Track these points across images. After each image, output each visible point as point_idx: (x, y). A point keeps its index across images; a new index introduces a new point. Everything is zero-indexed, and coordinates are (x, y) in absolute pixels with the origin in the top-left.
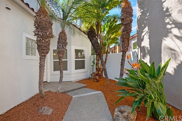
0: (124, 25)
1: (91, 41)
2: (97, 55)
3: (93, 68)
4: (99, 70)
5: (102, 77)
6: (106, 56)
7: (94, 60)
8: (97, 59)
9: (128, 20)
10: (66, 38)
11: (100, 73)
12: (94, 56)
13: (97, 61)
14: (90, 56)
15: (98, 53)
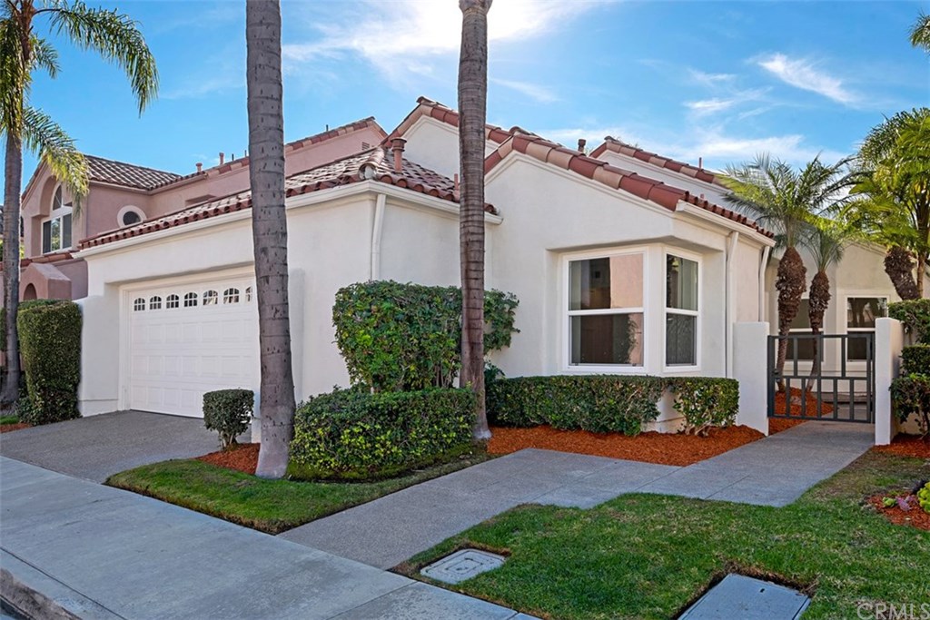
1: (893, 281)
10: (827, 287)
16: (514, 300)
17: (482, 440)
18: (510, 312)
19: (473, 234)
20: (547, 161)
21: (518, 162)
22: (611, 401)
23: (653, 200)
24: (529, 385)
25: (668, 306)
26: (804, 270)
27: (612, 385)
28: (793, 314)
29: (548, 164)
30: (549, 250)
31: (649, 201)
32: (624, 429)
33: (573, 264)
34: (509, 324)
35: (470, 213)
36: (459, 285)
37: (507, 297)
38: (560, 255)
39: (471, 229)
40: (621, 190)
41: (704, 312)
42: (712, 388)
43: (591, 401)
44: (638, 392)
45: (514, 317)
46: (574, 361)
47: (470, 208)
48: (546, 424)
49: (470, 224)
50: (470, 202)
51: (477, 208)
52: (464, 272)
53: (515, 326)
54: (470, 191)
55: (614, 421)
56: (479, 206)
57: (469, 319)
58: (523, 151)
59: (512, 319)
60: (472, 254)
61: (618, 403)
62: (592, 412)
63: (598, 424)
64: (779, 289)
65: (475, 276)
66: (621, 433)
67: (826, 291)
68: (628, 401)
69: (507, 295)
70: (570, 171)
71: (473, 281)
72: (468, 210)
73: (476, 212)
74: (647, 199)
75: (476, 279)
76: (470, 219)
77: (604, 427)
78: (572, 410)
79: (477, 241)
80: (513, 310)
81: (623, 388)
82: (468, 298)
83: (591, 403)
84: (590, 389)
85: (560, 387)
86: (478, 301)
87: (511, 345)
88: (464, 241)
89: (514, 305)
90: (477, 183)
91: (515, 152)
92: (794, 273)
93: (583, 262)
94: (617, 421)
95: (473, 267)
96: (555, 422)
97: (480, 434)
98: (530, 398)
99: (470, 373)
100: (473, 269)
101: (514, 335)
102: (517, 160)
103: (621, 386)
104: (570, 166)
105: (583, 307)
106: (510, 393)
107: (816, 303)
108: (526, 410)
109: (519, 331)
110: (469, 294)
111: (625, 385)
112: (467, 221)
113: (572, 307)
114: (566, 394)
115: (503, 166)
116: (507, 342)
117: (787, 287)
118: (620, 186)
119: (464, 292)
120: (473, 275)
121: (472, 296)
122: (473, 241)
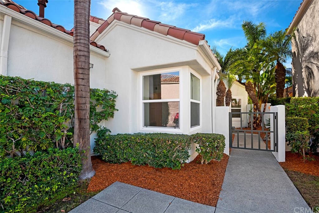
0: (278, 83)
1: (248, 93)
2: (254, 105)
3: (250, 118)
4: (257, 119)
5: (260, 126)
6: (265, 106)
7: (251, 110)
8: (254, 108)
9: (280, 80)
10: (231, 94)
11: (257, 122)
12: (251, 106)
13: (254, 110)
14: (246, 105)
15: (255, 104)
16: (115, 95)
17: (86, 180)
18: (113, 101)
19: (80, 50)
20: (131, 24)
21: (118, 26)
22: (165, 151)
23: (186, 40)
24: (120, 141)
25: (192, 98)
26: (226, 88)
27: (165, 142)
28: (222, 103)
29: (131, 25)
30: (132, 69)
31: (184, 41)
32: (172, 167)
33: (145, 77)
34: (113, 107)
35: (78, 38)
36: (73, 83)
37: (111, 93)
38: (138, 73)
39: (79, 48)
40: (168, 36)
41: (202, 102)
42: (216, 141)
43: (153, 150)
44: (180, 147)
45: (115, 103)
46: (146, 125)
47: (79, 34)
48: (129, 162)
49: (78, 44)
50: (79, 31)
51: (83, 35)
52: (75, 74)
53: (116, 108)
54: (78, 24)
55: (166, 162)
56: (84, 34)
57: (78, 104)
58: (119, 20)
59: (114, 104)
60: (80, 63)
61: (168, 152)
62: (154, 157)
63: (157, 163)
64: (217, 95)
65: (82, 77)
66: (170, 169)
67: (231, 96)
68: (174, 151)
69: (111, 92)
70: (142, 28)
71: (81, 80)
72: (77, 36)
73: (82, 38)
74: (183, 39)
75: (83, 79)
76: (78, 41)
77: (161, 165)
78: (143, 155)
79: (83, 56)
80: (115, 99)
81: (171, 144)
82: (77, 91)
83: (153, 152)
84: (153, 144)
85: (136, 143)
86: (84, 93)
87: (114, 117)
88: (75, 55)
89: (115, 97)
90: (83, 20)
91: (115, 20)
92: (223, 89)
93: (150, 76)
94: (168, 162)
95: (80, 71)
96: (134, 162)
97: (85, 176)
98: (120, 148)
99: (79, 137)
100: (81, 72)
101: (115, 112)
102: (117, 25)
103: (170, 143)
104: (142, 25)
105: (150, 99)
106: (109, 145)
107: (228, 100)
108: (118, 155)
109: (118, 110)
110: (78, 88)
111: (173, 142)
112: (76, 43)
113: (145, 98)
114: (140, 146)
115: (110, 28)
116: (112, 116)
117: (220, 94)
118: (168, 34)
119: (75, 87)
120: (81, 76)
121: (80, 89)
122: (80, 55)
